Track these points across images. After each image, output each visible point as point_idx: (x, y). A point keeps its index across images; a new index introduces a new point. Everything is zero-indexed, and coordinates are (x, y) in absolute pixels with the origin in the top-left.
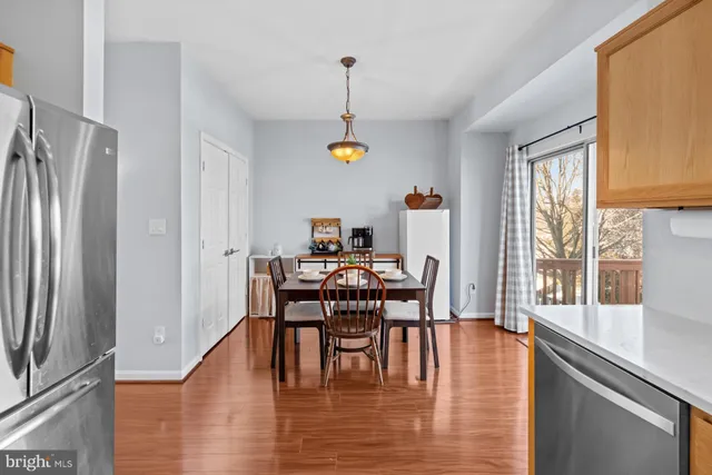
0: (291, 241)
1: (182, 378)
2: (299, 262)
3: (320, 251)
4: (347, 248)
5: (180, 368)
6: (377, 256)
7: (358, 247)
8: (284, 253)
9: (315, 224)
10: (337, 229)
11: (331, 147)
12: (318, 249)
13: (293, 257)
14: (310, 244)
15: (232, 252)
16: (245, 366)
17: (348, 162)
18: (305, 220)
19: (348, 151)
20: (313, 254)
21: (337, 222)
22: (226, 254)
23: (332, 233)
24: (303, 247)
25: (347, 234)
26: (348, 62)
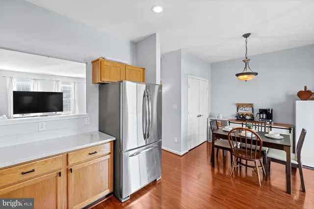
0: (226, 112)
1: (182, 155)
2: (229, 122)
3: (241, 118)
4: (257, 118)
5: (180, 151)
6: (275, 124)
7: (263, 118)
8: (223, 118)
9: (239, 106)
10: (251, 109)
11: (237, 75)
12: (240, 117)
13: (227, 120)
14: (236, 114)
15: (200, 116)
16: (206, 160)
17: (246, 81)
18: (234, 104)
19: (245, 76)
20: (238, 120)
21: (251, 105)
22: (198, 116)
23: (248, 110)
24: (233, 115)
25: (256, 112)
26: (246, 36)
